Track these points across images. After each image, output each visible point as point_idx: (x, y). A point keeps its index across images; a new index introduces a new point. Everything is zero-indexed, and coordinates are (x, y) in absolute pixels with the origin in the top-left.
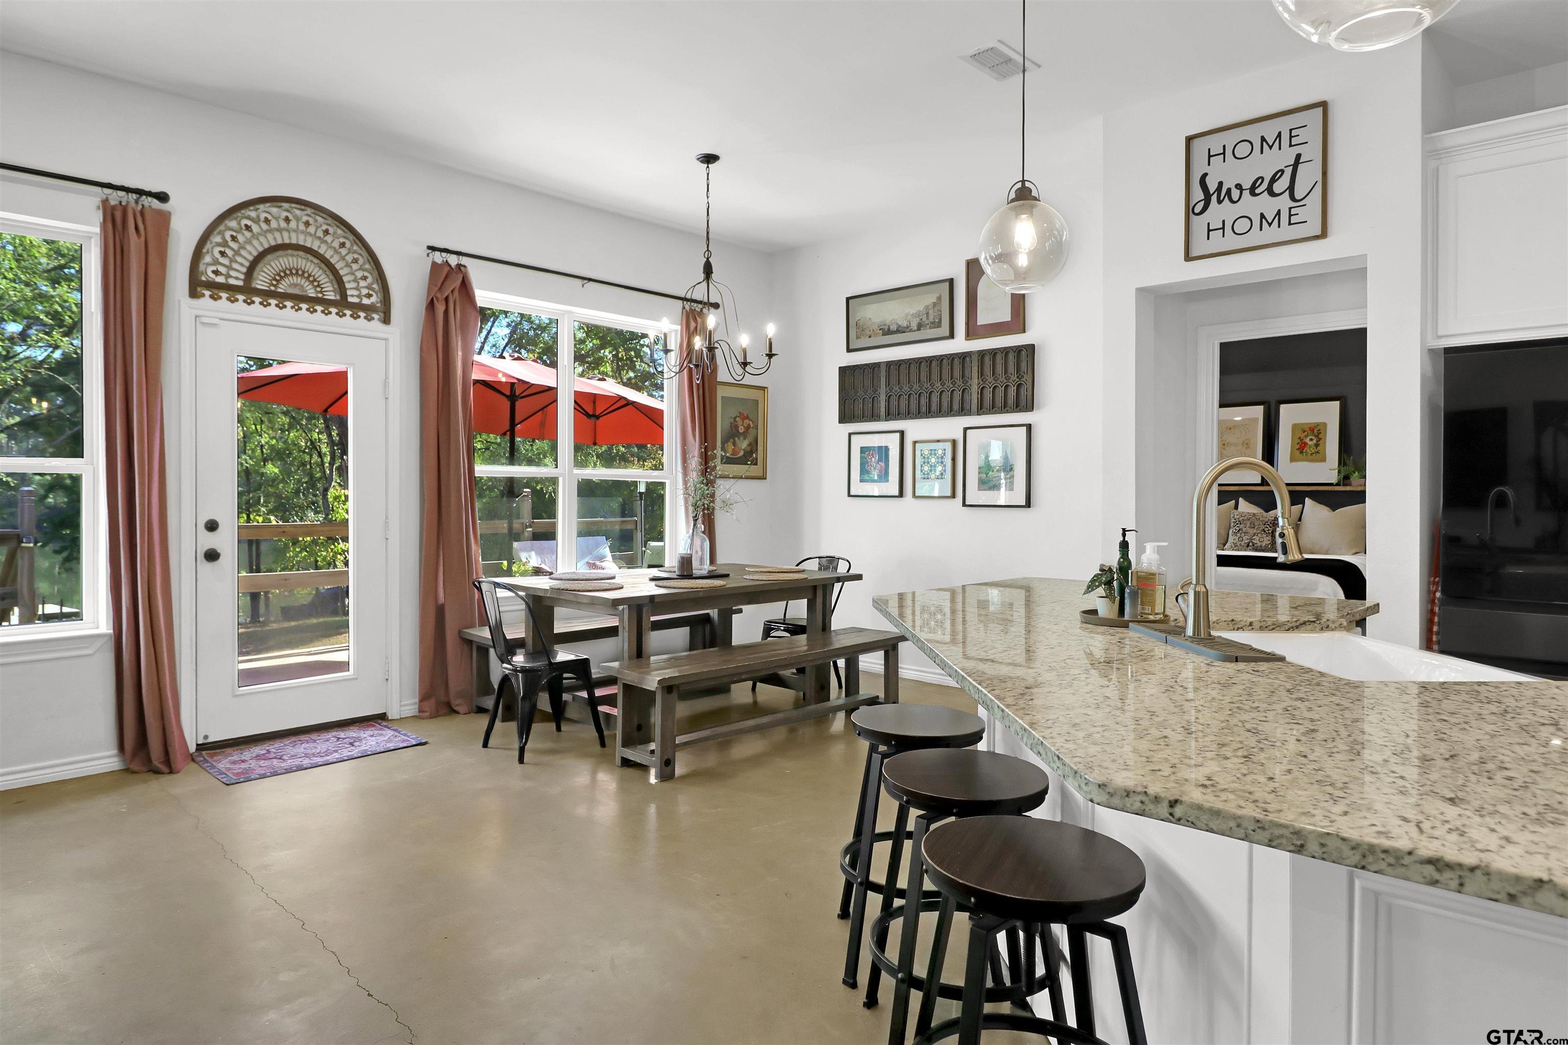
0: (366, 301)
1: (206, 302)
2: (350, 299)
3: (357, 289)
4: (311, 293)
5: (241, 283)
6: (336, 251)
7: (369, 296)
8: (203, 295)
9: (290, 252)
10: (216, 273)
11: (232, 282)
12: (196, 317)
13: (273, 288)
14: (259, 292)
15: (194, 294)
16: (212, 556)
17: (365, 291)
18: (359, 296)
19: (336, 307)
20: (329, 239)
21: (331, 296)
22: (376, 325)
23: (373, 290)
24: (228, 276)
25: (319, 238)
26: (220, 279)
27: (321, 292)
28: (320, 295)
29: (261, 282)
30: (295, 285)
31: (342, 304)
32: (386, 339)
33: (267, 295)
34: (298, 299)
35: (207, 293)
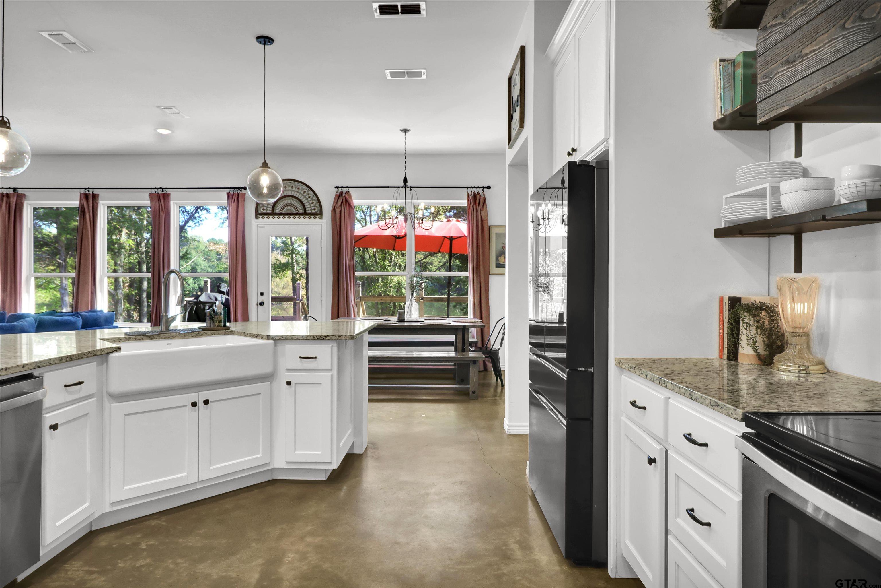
0: (313, 211)
1: (260, 219)
2: (307, 212)
3: (310, 207)
4: (294, 211)
5: (271, 212)
6: (303, 195)
7: (315, 209)
8: (259, 218)
9: (286, 198)
10: (263, 209)
11: (268, 212)
12: (258, 225)
13: (281, 212)
14: (276, 214)
15: (257, 217)
16: (262, 304)
17: (313, 208)
18: (311, 210)
19: (302, 215)
20: (300, 191)
21: (301, 211)
22: (317, 220)
23: (316, 207)
24: (267, 210)
25: (296, 191)
26: (265, 212)
27: (297, 211)
28: (297, 212)
29: (278, 210)
30: (288, 210)
31: (305, 214)
32: (321, 225)
33: (279, 214)
34: (289, 214)
35: (261, 217)
